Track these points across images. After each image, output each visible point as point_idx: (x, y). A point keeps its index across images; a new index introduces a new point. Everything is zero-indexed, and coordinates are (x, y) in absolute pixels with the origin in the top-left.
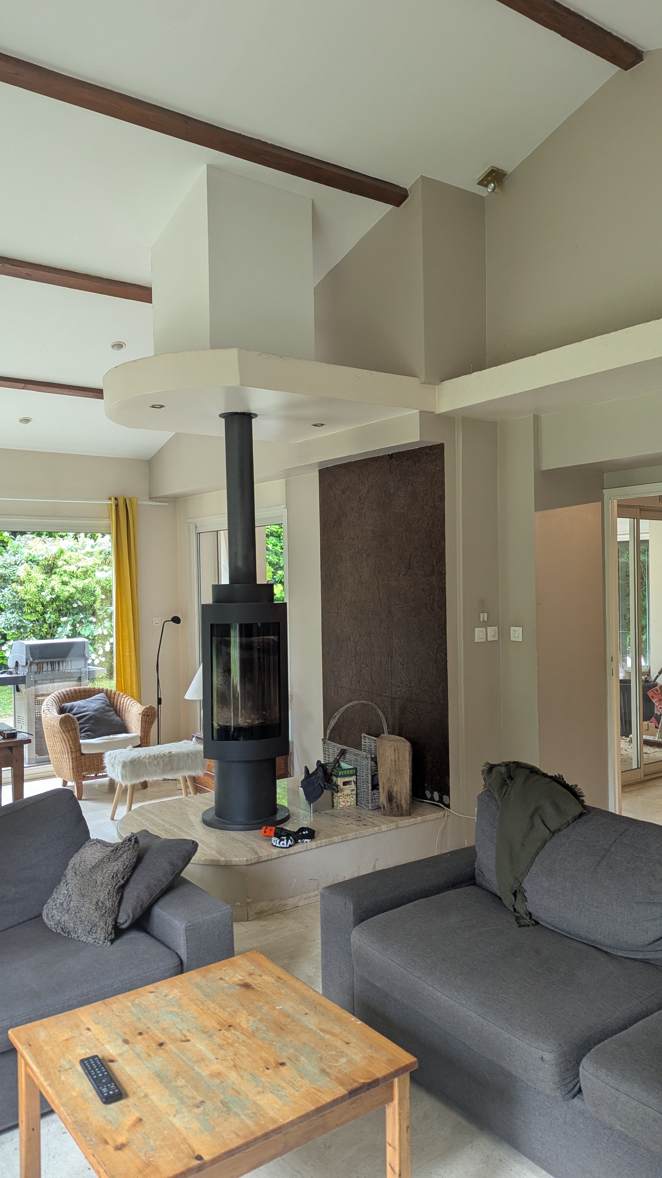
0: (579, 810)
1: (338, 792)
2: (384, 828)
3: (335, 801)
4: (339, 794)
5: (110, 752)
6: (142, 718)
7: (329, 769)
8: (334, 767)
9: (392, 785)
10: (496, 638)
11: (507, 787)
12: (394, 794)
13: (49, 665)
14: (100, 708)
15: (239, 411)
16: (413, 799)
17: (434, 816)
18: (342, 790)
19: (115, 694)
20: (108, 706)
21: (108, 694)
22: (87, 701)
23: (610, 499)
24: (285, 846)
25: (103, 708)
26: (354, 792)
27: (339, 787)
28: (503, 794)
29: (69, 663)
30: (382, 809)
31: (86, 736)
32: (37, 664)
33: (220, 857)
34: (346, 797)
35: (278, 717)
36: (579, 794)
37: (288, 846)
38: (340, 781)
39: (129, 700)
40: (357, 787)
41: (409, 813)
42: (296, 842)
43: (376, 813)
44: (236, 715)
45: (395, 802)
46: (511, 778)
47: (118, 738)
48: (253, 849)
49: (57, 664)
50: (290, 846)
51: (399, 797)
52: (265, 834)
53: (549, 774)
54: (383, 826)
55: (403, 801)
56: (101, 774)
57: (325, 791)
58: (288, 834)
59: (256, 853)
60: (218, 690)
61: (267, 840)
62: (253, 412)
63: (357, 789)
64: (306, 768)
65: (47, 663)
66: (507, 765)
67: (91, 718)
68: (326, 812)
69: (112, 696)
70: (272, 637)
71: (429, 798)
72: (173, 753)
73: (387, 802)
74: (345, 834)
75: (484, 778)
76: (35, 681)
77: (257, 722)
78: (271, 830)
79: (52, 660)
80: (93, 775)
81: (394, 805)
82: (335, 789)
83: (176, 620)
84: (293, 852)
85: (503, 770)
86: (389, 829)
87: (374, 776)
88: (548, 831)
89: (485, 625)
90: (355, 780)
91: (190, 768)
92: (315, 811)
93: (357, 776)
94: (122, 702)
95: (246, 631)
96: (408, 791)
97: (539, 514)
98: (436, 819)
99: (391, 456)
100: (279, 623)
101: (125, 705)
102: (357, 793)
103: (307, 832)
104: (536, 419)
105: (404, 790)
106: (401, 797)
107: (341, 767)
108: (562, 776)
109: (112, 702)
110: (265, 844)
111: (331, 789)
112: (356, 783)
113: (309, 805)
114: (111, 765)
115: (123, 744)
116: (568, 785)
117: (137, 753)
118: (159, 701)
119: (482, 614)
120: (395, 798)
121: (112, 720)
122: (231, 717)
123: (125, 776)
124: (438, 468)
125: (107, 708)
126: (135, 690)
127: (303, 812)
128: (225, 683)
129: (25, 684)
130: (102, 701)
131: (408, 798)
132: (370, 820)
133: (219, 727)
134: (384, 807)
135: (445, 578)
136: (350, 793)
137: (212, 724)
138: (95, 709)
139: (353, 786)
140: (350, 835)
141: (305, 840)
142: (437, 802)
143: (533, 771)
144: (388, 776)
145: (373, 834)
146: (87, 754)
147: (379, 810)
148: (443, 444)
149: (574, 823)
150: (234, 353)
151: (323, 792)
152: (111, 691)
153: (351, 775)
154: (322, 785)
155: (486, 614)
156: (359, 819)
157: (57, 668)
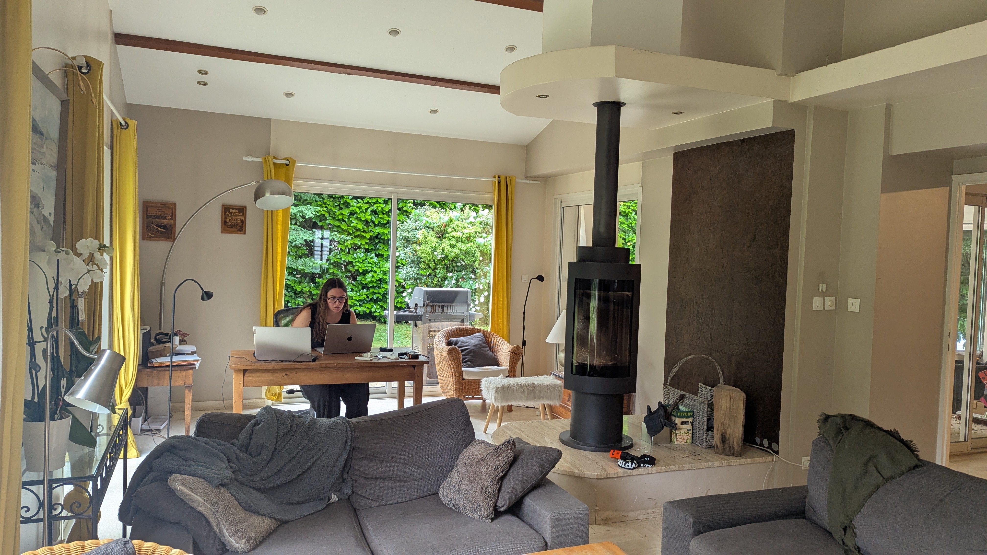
0: (914, 462)
1: (676, 429)
2: (717, 464)
3: (672, 437)
4: (677, 432)
5: (486, 378)
6: (510, 355)
7: (669, 409)
8: (674, 409)
9: (726, 428)
10: (833, 308)
11: (842, 435)
12: (727, 436)
13: (440, 307)
14: (478, 344)
15: (610, 100)
16: (744, 444)
17: (762, 459)
18: (680, 429)
19: (490, 334)
20: (484, 343)
21: (485, 334)
22: (468, 338)
23: (959, 185)
24: (630, 467)
25: (480, 345)
26: (691, 432)
27: (677, 426)
28: (838, 441)
29: (456, 308)
30: (715, 449)
31: (467, 365)
32: (432, 306)
33: (575, 469)
34: (683, 435)
35: (628, 360)
36: (914, 449)
37: (632, 468)
38: (678, 421)
39: (501, 340)
40: (693, 428)
41: (740, 454)
42: (639, 466)
43: (709, 450)
44: (592, 355)
45: (728, 443)
46: (847, 429)
47: (491, 369)
48: (602, 467)
49: (446, 307)
50: (634, 468)
51: (731, 439)
52: (613, 456)
53: (885, 429)
54: (716, 462)
55: (735, 443)
56: (476, 397)
57: (665, 427)
58: (633, 459)
59: (605, 470)
60: (578, 333)
61: (613, 461)
62: (622, 101)
63: (693, 429)
64: (649, 407)
65: (439, 306)
66: (843, 417)
67: (471, 351)
68: (666, 445)
69: (488, 336)
70: (627, 293)
71: (758, 444)
72: (536, 384)
73: (720, 442)
74: (682, 464)
75: (819, 427)
76: (429, 320)
77: (610, 363)
78: (618, 453)
79: (442, 304)
80: (471, 397)
81: (727, 446)
82: (674, 427)
83: (541, 278)
84: (636, 473)
85: (839, 420)
86: (721, 465)
87: (710, 420)
88: (882, 478)
89: (824, 295)
90: (692, 422)
91: (549, 398)
92: (655, 443)
93: (693, 418)
94: (495, 341)
95: (605, 286)
96: (741, 436)
97: (885, 196)
98: (765, 462)
99: (742, 141)
100: (633, 281)
101: (497, 343)
102: (693, 432)
103: (648, 459)
104: (889, 108)
105: (737, 434)
106: (733, 440)
107: (679, 409)
108: (897, 431)
109: (487, 340)
110: (612, 464)
111: (671, 426)
112: (692, 424)
113: (650, 439)
114: (486, 389)
115: (496, 374)
116: (903, 440)
117: (507, 381)
118: (524, 343)
119: (821, 285)
120: (727, 440)
121: (487, 354)
122: (587, 357)
123: (498, 399)
124: (787, 152)
125: (484, 345)
126: (505, 333)
127: (645, 443)
128: (584, 329)
129: (422, 321)
130: (479, 339)
131: (740, 441)
132: (704, 455)
133: (577, 364)
134: (717, 446)
135: (787, 251)
136: (686, 431)
137: (572, 361)
138: (474, 345)
139: (690, 426)
140: (687, 466)
141: (647, 465)
142: (766, 448)
143: (868, 424)
144: (723, 419)
145: (706, 468)
146: (467, 379)
147: (712, 448)
148: (794, 130)
149: (908, 473)
150: (611, 50)
151: (663, 428)
152: (487, 331)
153: (689, 417)
154: (663, 421)
155: (825, 286)
156: (694, 454)
157: (446, 311)
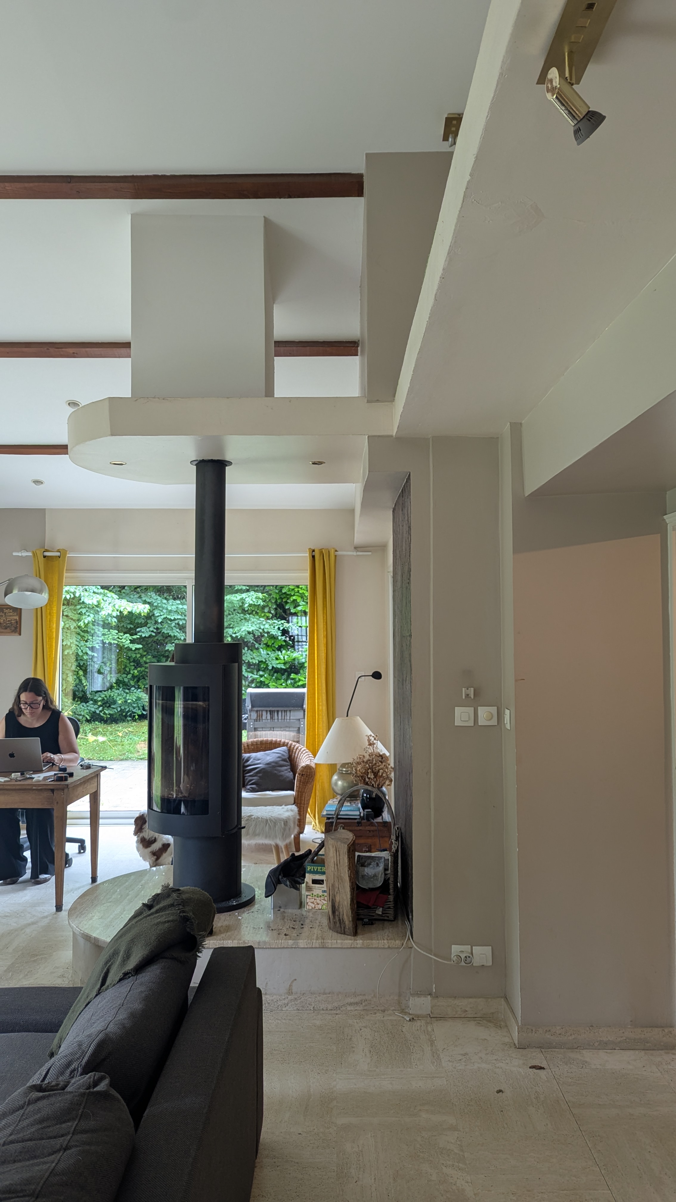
1: (306, 890)
3: (304, 901)
6: (297, 777)
7: (306, 862)
9: (335, 893)
10: (493, 722)
12: (337, 905)
13: (269, 713)
14: (273, 762)
15: (213, 458)
18: (310, 889)
20: (285, 760)
21: (288, 749)
22: (266, 753)
25: (276, 762)
26: (329, 896)
27: (307, 885)
30: (328, 921)
31: (251, 789)
32: (257, 711)
34: (316, 898)
38: (310, 878)
41: (353, 933)
45: (338, 916)
49: (276, 713)
51: (341, 910)
55: (345, 916)
65: (267, 711)
67: (262, 771)
69: (293, 751)
70: (201, 703)
73: (332, 913)
76: (254, 728)
79: (271, 709)
81: (337, 919)
83: (377, 675)
89: (472, 703)
92: (278, 907)
96: (349, 905)
100: (208, 688)
105: (346, 903)
109: (291, 757)
119: (464, 689)
120: (337, 910)
130: (280, 755)
131: (350, 913)
134: (330, 918)
136: (321, 894)
138: (267, 762)
139: (325, 887)
144: (333, 881)
148: (410, 474)
150: (106, 403)
153: (322, 873)
155: (471, 690)
157: (276, 717)
